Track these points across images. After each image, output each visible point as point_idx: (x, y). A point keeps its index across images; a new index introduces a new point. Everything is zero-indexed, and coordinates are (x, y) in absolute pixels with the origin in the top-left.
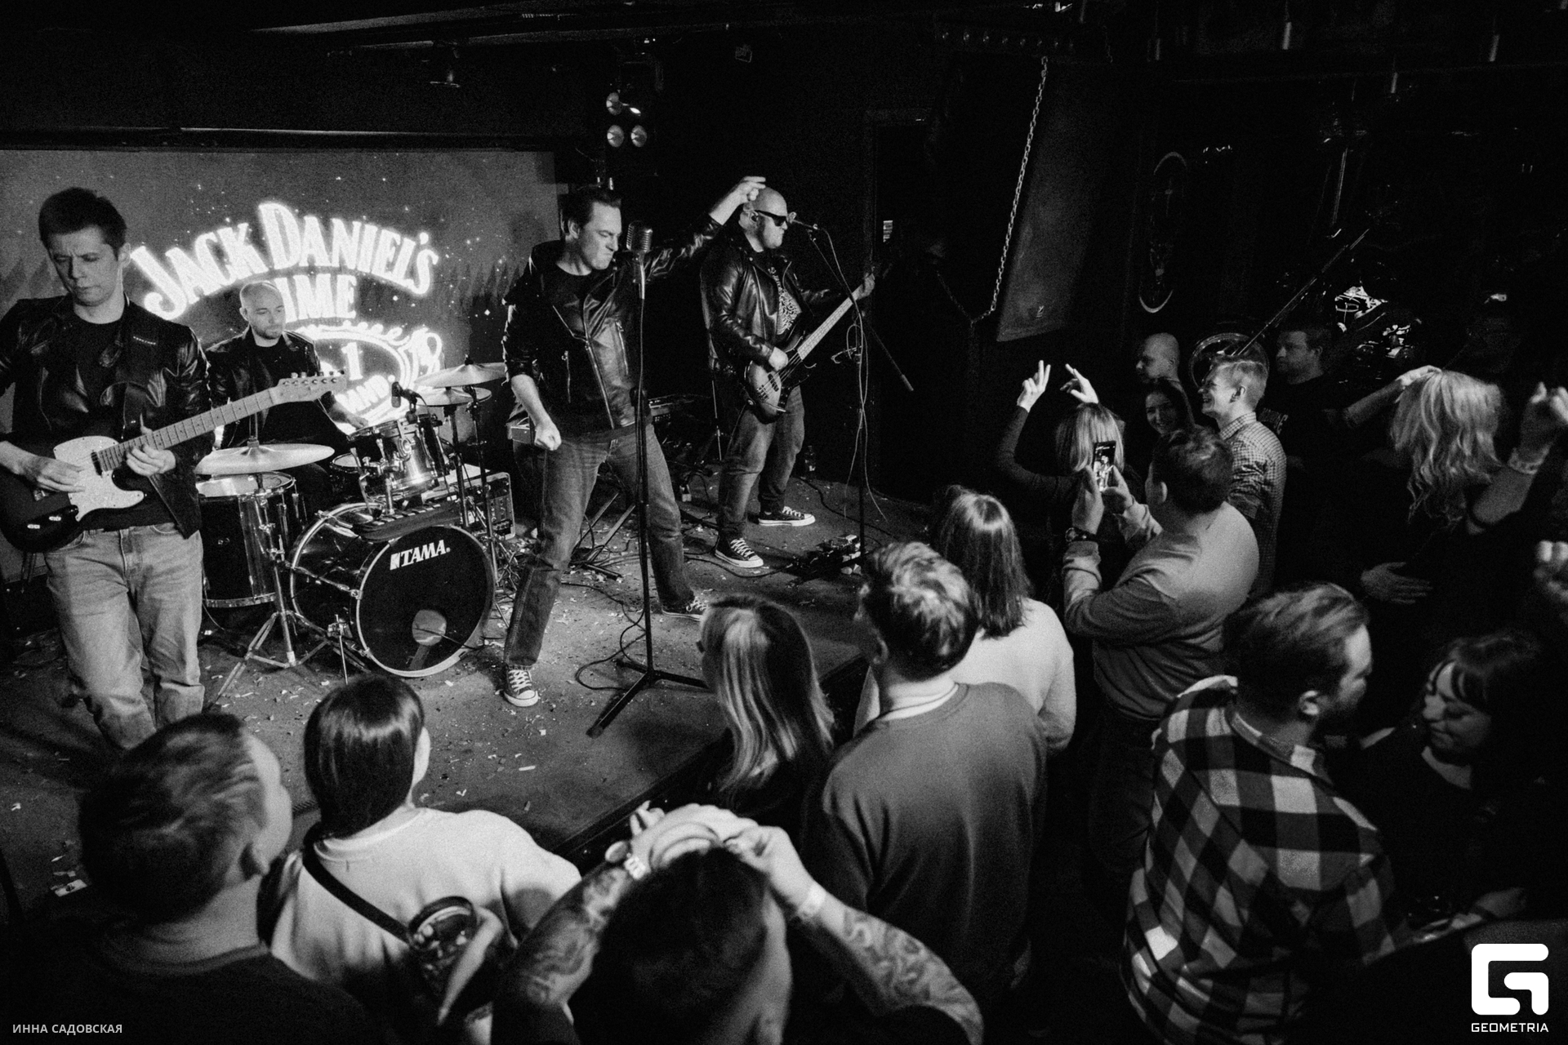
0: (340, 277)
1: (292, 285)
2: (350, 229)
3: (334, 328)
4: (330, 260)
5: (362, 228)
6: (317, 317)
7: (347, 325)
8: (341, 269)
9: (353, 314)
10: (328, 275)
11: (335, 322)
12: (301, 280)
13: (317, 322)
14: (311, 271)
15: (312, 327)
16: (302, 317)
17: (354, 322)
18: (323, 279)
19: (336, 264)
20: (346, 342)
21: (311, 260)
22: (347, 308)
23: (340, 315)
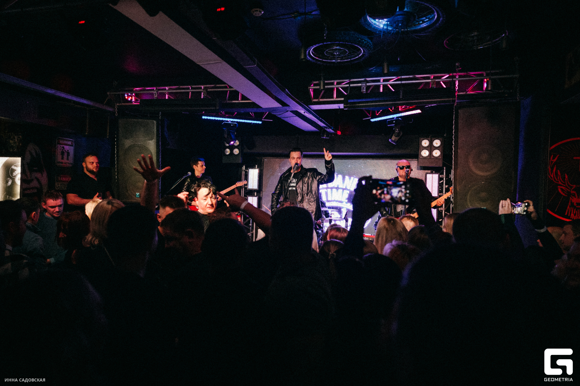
0: (345, 191)
1: (332, 190)
2: (350, 179)
3: (340, 203)
4: (343, 186)
5: (354, 179)
6: (337, 200)
7: (344, 203)
8: (346, 189)
9: (347, 201)
10: (342, 190)
11: (341, 202)
12: (334, 190)
13: (337, 201)
14: (337, 188)
15: (335, 202)
16: (333, 199)
17: (347, 203)
18: (340, 191)
19: (344, 187)
20: (343, 208)
21: (338, 186)
22: (345, 199)
23: (343, 200)
